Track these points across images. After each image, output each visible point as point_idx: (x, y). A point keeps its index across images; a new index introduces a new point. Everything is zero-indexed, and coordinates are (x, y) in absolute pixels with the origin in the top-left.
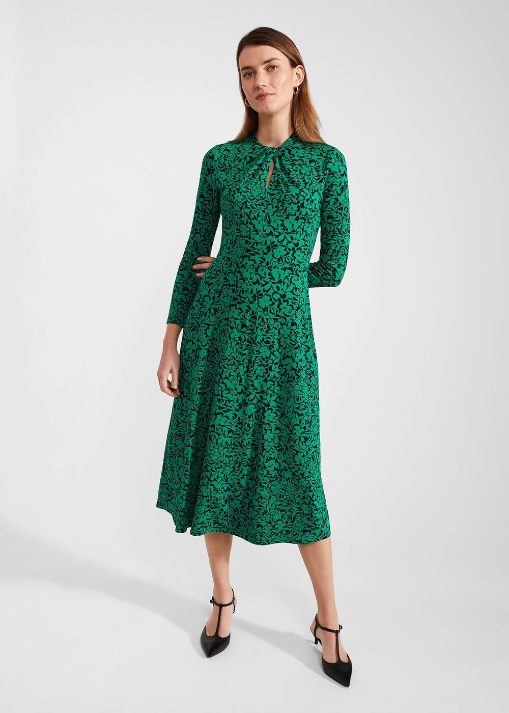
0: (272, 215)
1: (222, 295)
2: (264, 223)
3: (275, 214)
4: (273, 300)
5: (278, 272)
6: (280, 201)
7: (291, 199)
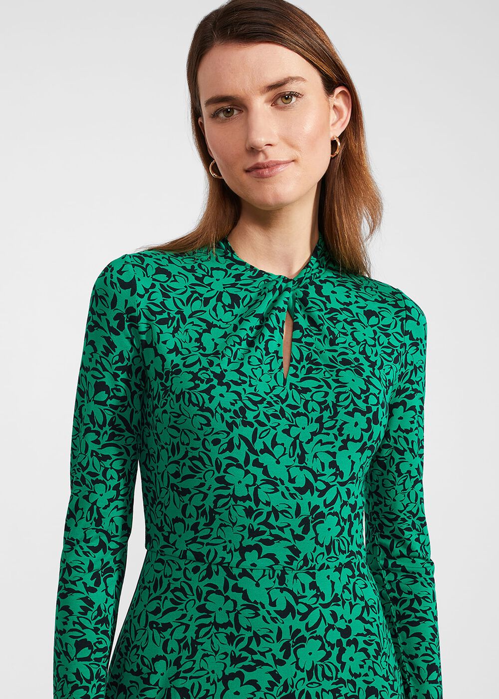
0: (308, 442)
1: (200, 654)
2: (290, 462)
3: (316, 438)
4: (326, 645)
5: (328, 577)
6: (327, 407)
7: (353, 401)
